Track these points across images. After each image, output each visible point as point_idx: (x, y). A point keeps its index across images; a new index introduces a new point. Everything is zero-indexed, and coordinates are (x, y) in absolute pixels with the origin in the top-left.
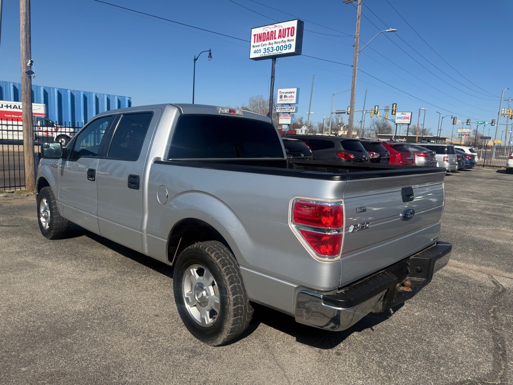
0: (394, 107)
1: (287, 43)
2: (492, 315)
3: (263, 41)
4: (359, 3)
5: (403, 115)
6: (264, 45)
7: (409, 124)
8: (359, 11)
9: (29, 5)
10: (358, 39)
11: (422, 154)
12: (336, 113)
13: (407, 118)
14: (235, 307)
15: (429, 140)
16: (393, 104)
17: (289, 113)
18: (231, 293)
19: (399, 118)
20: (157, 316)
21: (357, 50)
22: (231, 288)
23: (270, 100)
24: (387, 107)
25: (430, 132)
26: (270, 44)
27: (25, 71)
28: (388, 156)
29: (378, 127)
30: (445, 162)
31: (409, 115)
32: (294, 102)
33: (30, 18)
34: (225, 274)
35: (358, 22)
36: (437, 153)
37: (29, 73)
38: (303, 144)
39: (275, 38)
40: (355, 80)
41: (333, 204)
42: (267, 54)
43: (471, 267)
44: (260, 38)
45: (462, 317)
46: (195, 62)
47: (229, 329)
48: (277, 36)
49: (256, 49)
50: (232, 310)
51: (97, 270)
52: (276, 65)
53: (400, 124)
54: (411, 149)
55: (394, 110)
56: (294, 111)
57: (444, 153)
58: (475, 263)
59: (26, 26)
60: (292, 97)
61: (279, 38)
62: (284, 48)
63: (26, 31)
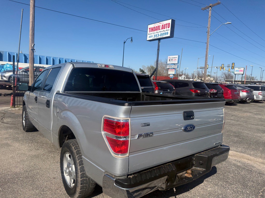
0: (233, 65)
1: (166, 32)
2: (261, 194)
3: (154, 31)
4: (210, 9)
5: (239, 69)
6: (154, 33)
7: (242, 74)
8: (210, 14)
9: (34, 18)
10: (210, 29)
11: (245, 91)
12: (200, 68)
13: (242, 71)
14: (82, 179)
15: (255, 83)
16: (232, 63)
17: (174, 68)
18: (79, 170)
19: (236, 71)
20: (54, 178)
21: (209, 35)
22: (80, 168)
23: (157, 61)
24: (229, 65)
25: (256, 78)
26: (157, 32)
27: (31, 49)
28: (222, 91)
29: (225, 76)
30: (260, 96)
31: (243, 69)
32: (177, 62)
33: (34, 24)
34: (77, 159)
35: (209, 20)
36: (254, 90)
37: (33, 50)
38: (170, 84)
39: (160, 29)
40: (207, 51)
41: (124, 121)
42: (155, 38)
43: (257, 160)
44: (152, 29)
45: (239, 194)
46: (124, 44)
47: (79, 192)
48: (161, 28)
49: (150, 35)
50: (80, 181)
51: (38, 149)
52: (160, 43)
53: (237, 74)
54: (238, 88)
55: (233, 66)
56: (176, 67)
57: (259, 90)
58: (261, 157)
59: (32, 28)
60: (175, 60)
61: (162, 29)
62: (164, 34)
63: (32, 30)
